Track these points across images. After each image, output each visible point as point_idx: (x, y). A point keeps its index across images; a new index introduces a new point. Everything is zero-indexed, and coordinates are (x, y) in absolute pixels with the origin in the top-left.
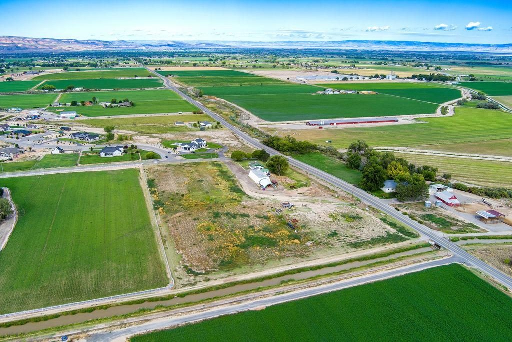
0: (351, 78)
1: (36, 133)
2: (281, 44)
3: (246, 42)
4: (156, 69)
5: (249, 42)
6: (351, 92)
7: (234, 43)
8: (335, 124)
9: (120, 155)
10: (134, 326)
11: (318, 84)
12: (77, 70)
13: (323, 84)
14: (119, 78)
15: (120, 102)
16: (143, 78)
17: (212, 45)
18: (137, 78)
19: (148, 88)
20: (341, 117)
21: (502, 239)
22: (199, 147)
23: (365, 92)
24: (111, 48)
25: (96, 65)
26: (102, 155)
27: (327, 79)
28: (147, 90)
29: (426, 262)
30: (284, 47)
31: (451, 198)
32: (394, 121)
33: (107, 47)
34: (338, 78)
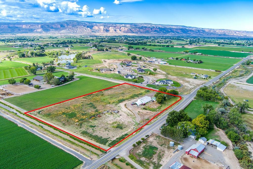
1: (132, 66)
15: (197, 61)
31: (194, 150)
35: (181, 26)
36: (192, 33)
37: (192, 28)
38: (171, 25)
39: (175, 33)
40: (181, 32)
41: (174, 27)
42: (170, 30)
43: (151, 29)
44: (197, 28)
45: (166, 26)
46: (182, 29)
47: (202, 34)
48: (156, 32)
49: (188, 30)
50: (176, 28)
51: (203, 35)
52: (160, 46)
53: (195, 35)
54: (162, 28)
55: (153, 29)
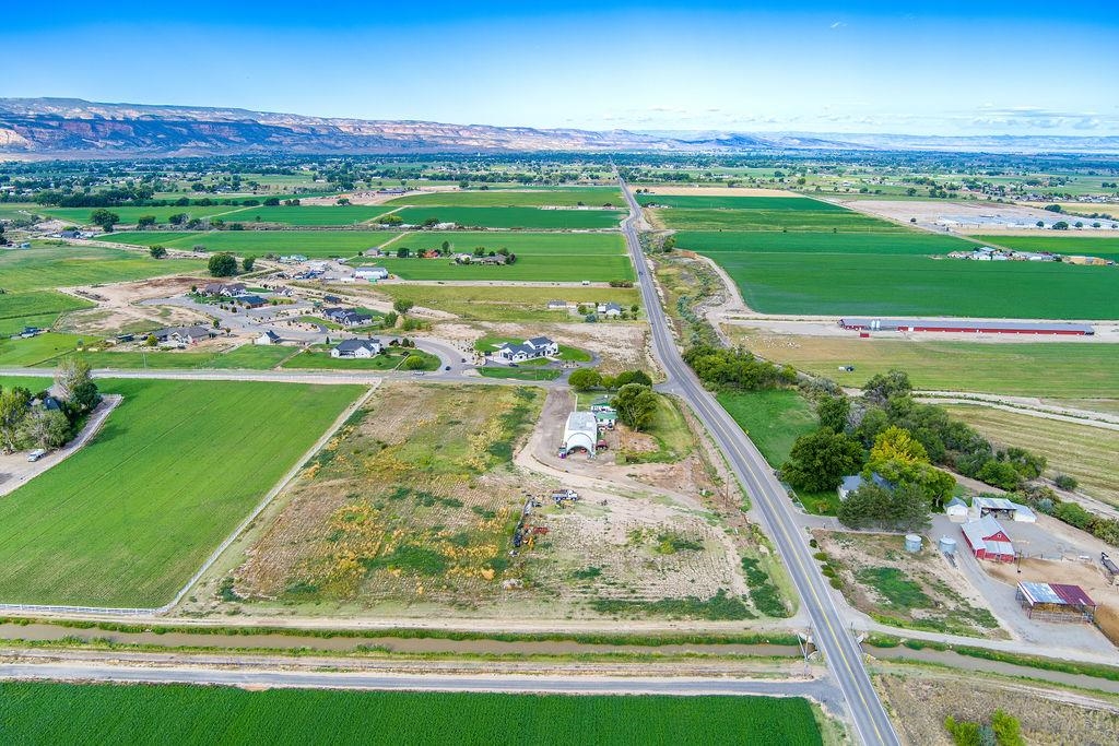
0: (1079, 225)
1: (275, 304)
2: (984, 142)
3: (901, 136)
4: (639, 191)
5: (906, 137)
6: (1038, 258)
7: (871, 138)
8: (911, 329)
9: (369, 356)
10: (27, 664)
11: (974, 237)
12: (482, 189)
13: (988, 237)
14: (545, 208)
15: (492, 254)
16: (593, 209)
17: (815, 141)
18: (580, 208)
19: (579, 228)
20: (945, 315)
21: (1028, 665)
22: (538, 355)
23: (1078, 260)
24: (599, 145)
25: (529, 180)
26: (335, 353)
27: (1011, 225)
28: (575, 234)
29: (733, 679)
30: (985, 150)
31: (994, 538)
32: (1082, 333)
33: (592, 144)
34: (1040, 224)
35: (227, 110)
36: (289, 140)
37: (282, 118)
38: (180, 108)
39: (210, 142)
40: (238, 139)
41: (195, 115)
42: (185, 131)
43: (93, 128)
44: (302, 118)
45: (159, 113)
46: (238, 125)
47: (333, 142)
48: (121, 143)
49: (264, 126)
50: (207, 117)
51: (337, 145)
52: (235, 204)
53: (304, 148)
54: (144, 119)
55: (101, 128)
